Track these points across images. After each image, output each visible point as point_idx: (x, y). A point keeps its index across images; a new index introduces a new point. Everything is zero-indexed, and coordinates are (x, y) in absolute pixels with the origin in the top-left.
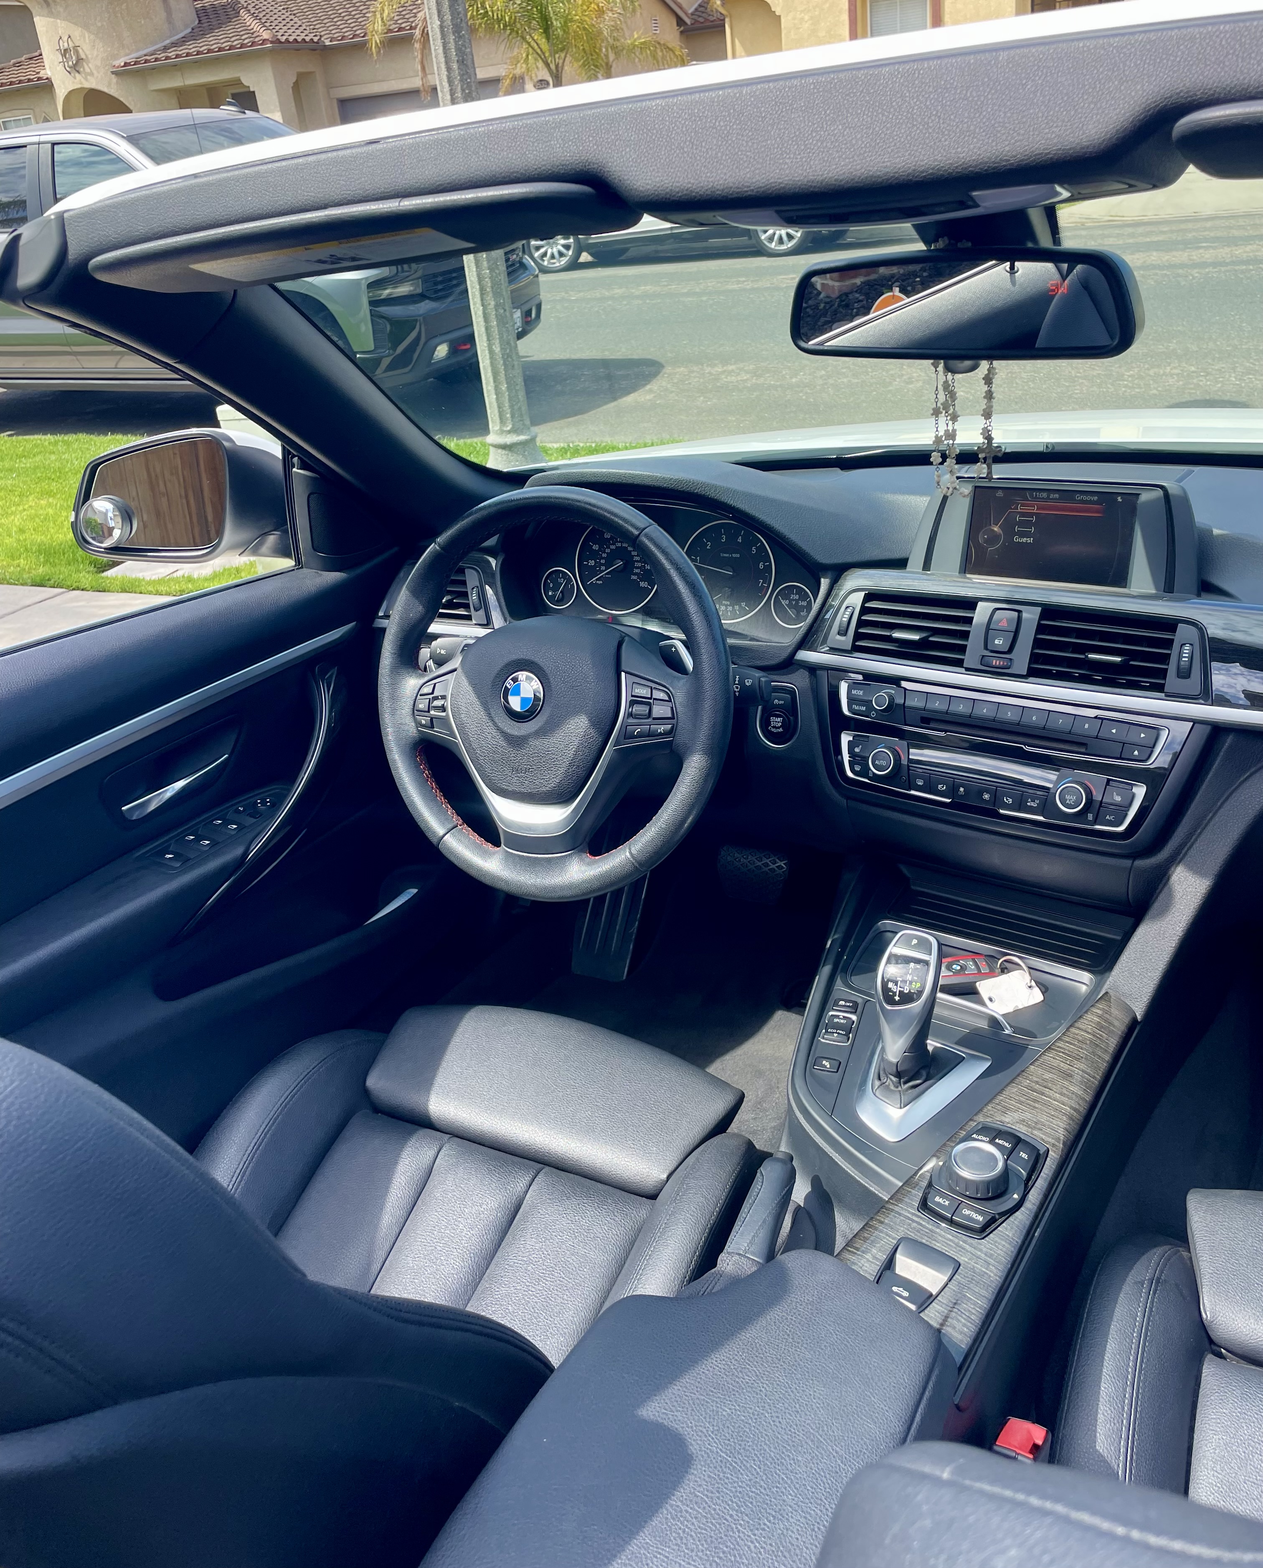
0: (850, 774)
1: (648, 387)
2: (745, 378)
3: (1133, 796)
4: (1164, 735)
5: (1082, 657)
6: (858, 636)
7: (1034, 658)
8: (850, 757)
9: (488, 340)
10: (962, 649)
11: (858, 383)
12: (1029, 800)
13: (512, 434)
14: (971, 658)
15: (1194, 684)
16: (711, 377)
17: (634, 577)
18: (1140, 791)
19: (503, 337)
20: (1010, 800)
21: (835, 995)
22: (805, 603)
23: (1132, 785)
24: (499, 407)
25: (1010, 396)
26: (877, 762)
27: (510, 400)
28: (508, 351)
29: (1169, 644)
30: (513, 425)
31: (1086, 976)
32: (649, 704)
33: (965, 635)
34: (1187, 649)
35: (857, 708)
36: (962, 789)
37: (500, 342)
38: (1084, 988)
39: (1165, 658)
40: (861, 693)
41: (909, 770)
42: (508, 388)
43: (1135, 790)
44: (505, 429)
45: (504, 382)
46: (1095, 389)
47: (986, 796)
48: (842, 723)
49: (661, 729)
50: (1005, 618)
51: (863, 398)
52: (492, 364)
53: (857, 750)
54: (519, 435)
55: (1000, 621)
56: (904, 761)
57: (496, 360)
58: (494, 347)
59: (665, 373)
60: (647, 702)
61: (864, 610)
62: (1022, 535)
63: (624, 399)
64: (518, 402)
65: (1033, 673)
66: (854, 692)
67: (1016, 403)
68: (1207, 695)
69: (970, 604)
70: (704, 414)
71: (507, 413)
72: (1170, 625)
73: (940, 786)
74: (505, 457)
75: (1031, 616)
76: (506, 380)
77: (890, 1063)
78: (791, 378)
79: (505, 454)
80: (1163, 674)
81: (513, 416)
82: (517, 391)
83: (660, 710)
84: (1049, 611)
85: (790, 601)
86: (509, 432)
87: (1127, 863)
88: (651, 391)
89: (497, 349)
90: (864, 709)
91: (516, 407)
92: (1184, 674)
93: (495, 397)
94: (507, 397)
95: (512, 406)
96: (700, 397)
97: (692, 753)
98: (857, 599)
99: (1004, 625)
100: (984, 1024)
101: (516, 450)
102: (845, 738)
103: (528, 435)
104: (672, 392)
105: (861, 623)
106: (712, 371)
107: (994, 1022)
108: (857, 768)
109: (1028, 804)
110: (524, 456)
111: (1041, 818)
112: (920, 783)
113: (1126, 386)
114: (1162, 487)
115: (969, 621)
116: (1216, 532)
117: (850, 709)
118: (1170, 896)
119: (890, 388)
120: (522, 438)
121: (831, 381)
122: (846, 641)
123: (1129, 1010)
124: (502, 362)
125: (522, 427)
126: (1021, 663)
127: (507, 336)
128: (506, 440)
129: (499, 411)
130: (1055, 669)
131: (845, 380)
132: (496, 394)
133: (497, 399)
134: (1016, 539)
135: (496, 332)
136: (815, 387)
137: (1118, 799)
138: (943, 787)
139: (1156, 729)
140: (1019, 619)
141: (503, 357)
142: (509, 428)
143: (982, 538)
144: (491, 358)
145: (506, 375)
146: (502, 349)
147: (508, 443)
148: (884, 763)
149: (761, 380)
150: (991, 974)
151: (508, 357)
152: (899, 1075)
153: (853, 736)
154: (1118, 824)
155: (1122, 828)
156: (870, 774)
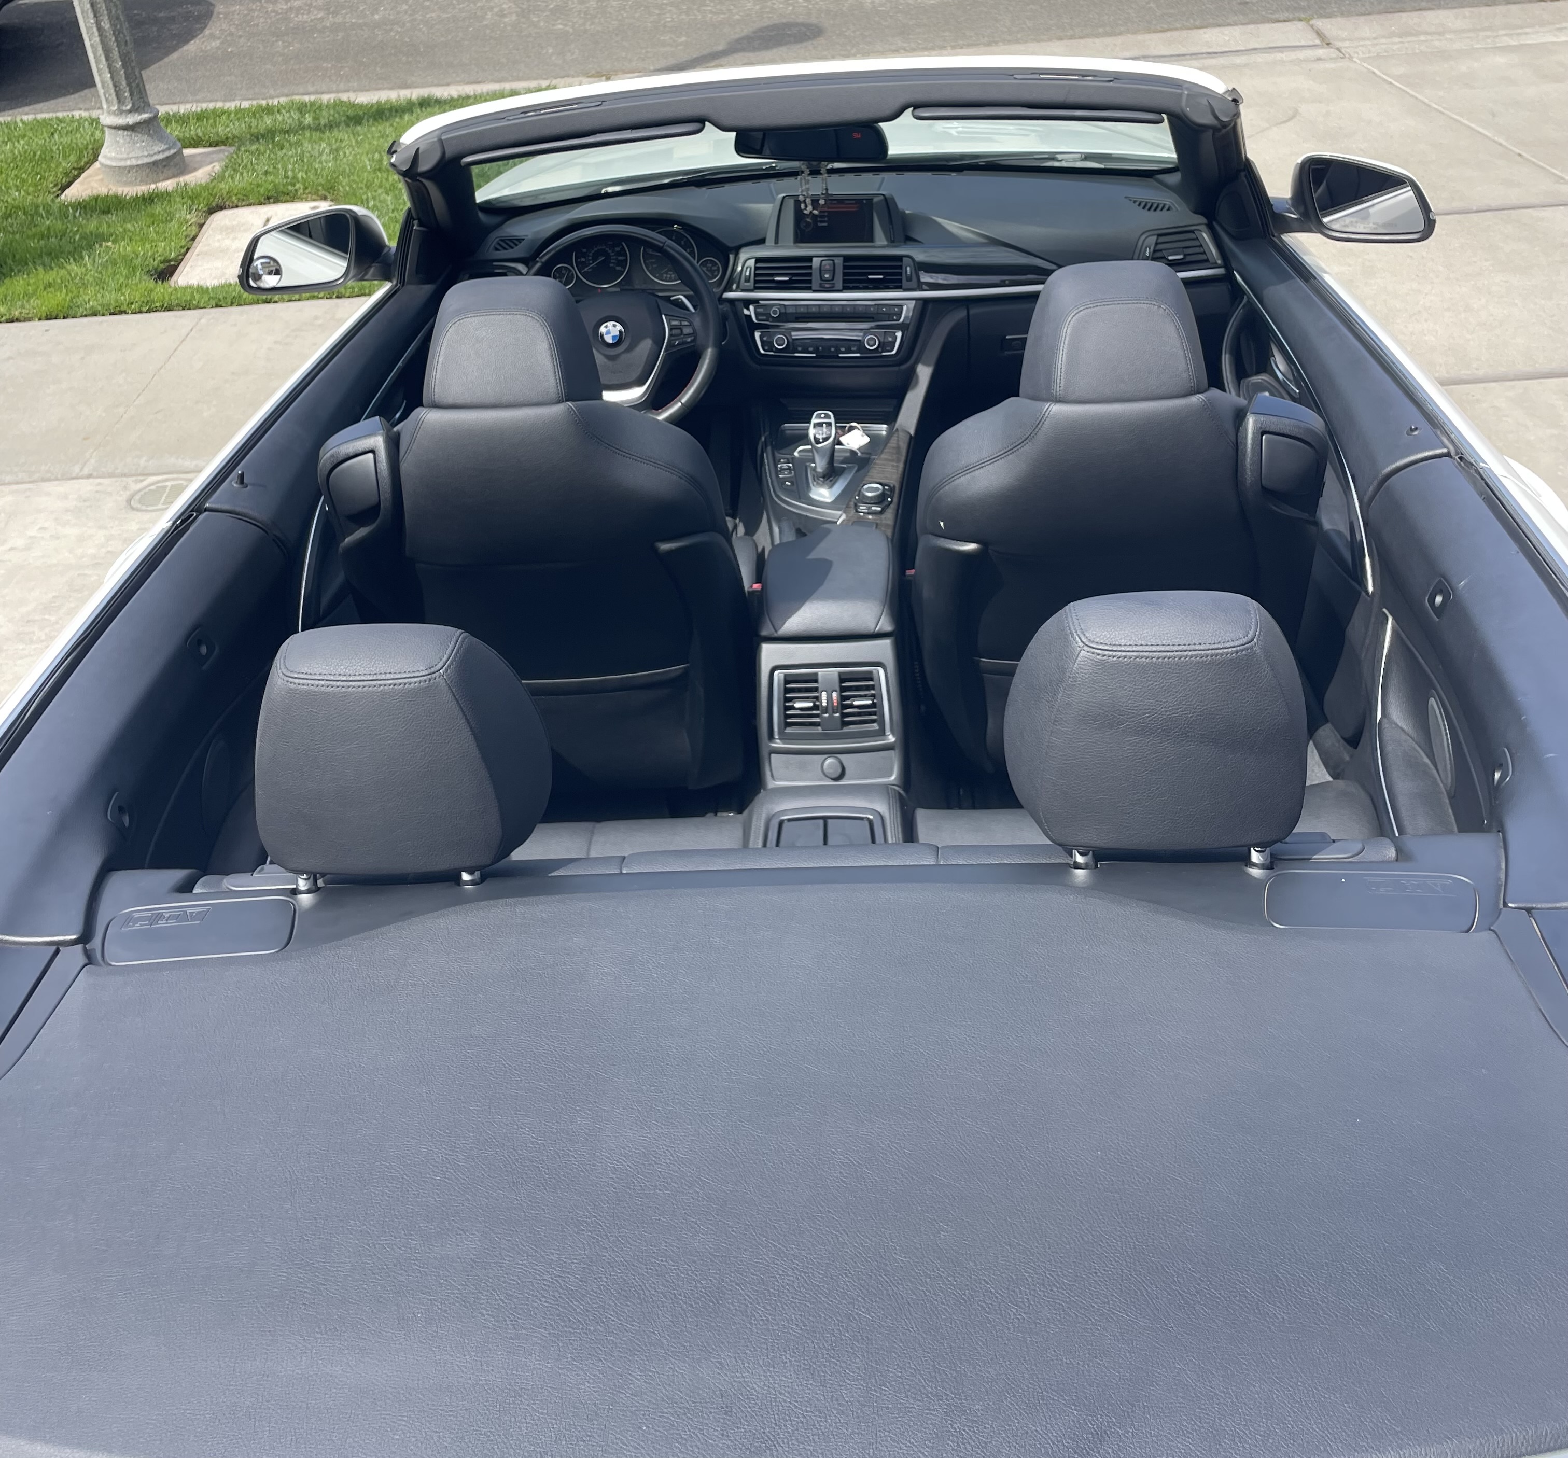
0: (762, 352)
1: (207, 32)
2: (319, 16)
3: (896, 337)
4: (905, 308)
5: (865, 278)
6: (756, 282)
7: (844, 281)
8: (761, 343)
9: (95, 16)
10: (810, 282)
11: (448, 18)
13: (133, 113)
14: (815, 285)
15: (914, 283)
16: (278, 17)
17: (611, 265)
18: (899, 334)
19: (111, 12)
20: (843, 349)
21: (777, 459)
22: (715, 268)
23: (896, 332)
24: (115, 86)
25: (608, 28)
26: (778, 343)
27: (127, 78)
28: (118, 27)
29: (901, 267)
30: (133, 104)
31: (884, 426)
32: (680, 328)
33: (810, 275)
34: (908, 269)
35: (761, 318)
36: (820, 348)
37: (109, 18)
38: (884, 433)
39: (901, 274)
40: (763, 310)
41: (793, 344)
42: (124, 66)
43: (897, 334)
44: (124, 108)
45: (119, 59)
46: (684, 16)
47: (833, 349)
48: (754, 327)
49: (689, 340)
50: (827, 264)
51: (460, 34)
52: (102, 41)
53: (765, 339)
54: (140, 114)
55: (825, 265)
56: (791, 340)
57: (106, 37)
58: (102, 24)
59: (219, 13)
60: (679, 328)
61: (756, 268)
62: (821, 222)
63: (185, 48)
64: (136, 78)
65: (845, 288)
66: (758, 310)
67: (617, 35)
68: (920, 287)
69: (809, 259)
70: (292, 62)
71: (125, 92)
72: (899, 258)
74: (128, 139)
75: (839, 261)
76: (120, 57)
77: (820, 473)
78: (373, 14)
79: (127, 135)
80: (900, 281)
81: (131, 95)
82: (133, 68)
83: (687, 331)
84: (847, 258)
85: (707, 267)
86: (130, 111)
87: (896, 368)
88: (212, 37)
89: (106, 25)
90: (764, 318)
91: (134, 85)
92: (909, 279)
93: (109, 75)
94: (124, 75)
95: (129, 84)
96: (277, 41)
97: (707, 348)
98: (751, 263)
99: (827, 267)
100: (848, 454)
101: (140, 130)
102: (757, 335)
103: (151, 112)
104: (240, 37)
105: (756, 275)
106: (276, 9)
107: (853, 452)
108: (766, 348)
109: (851, 349)
110: (149, 135)
111: (858, 355)
112: (799, 348)
113: (711, 12)
114: (883, 195)
115: (810, 267)
116: (907, 212)
117: (757, 319)
118: (917, 377)
119: (485, 23)
120: (145, 116)
121: (418, 17)
122: (751, 284)
123: (909, 433)
124: (113, 39)
125: (143, 105)
126: (839, 285)
127: (116, 12)
128: (128, 120)
129: (115, 90)
130: (851, 285)
131: (433, 15)
132: (110, 72)
133: (112, 78)
134: (819, 224)
135: (104, 8)
136: (404, 24)
137: (890, 339)
138: (810, 349)
139: (901, 307)
140: (834, 264)
141: (114, 34)
142: (128, 107)
143: (802, 225)
144: (100, 35)
145: (119, 52)
146: (111, 25)
147: (131, 123)
148: (782, 342)
149: (339, 19)
150: (844, 434)
151: (119, 34)
152: (824, 477)
153: (762, 332)
154: (892, 350)
155: (894, 352)
156: (774, 349)
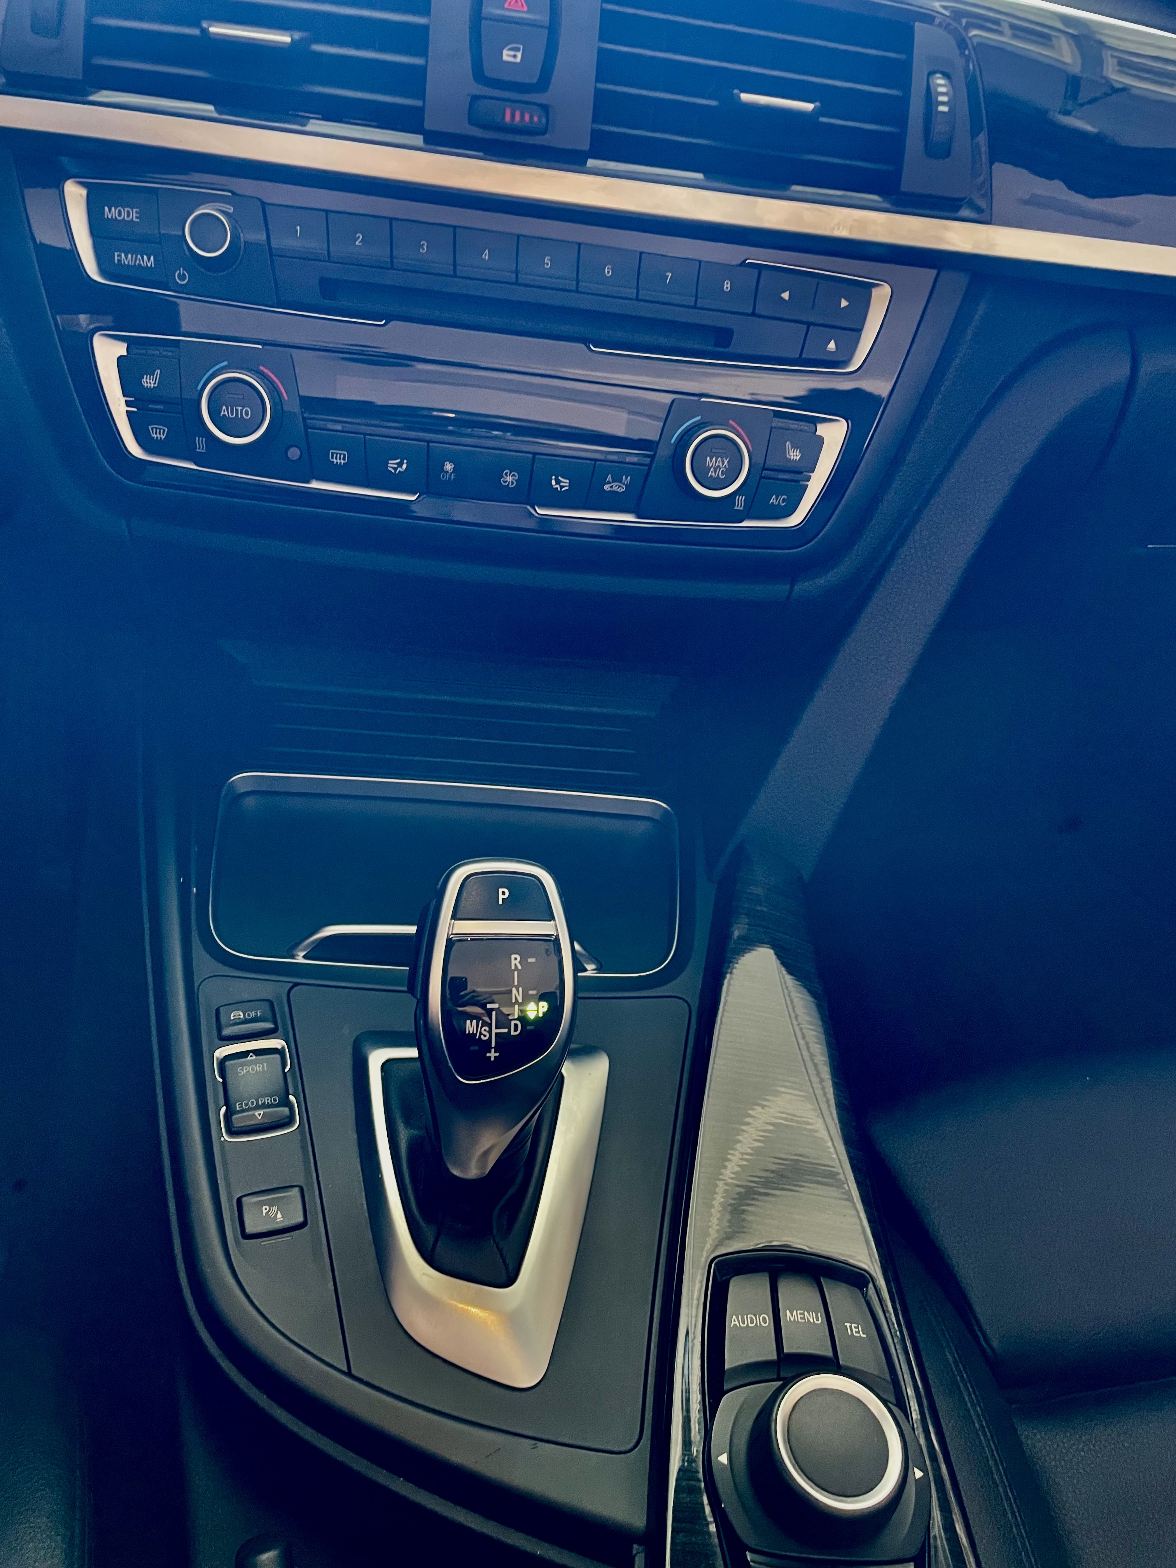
0: (134, 449)
8: (128, 404)
12: (609, 478)
18: (832, 433)
20: (565, 482)
23: (815, 421)
26: (224, 411)
35: (127, 259)
36: (449, 467)
40: (134, 215)
41: (306, 427)
43: (822, 430)
48: (88, 308)
53: (149, 382)
66: (111, 213)
73: (392, 464)
90: (148, 262)
102: (107, 354)
108: (158, 433)
109: (607, 487)
112: (339, 458)
117: (102, 271)
137: (795, 455)
138: (400, 465)
148: (246, 413)
153: (131, 343)
154: (790, 511)
155: (795, 519)
156: (201, 445)
